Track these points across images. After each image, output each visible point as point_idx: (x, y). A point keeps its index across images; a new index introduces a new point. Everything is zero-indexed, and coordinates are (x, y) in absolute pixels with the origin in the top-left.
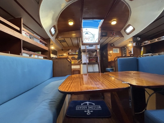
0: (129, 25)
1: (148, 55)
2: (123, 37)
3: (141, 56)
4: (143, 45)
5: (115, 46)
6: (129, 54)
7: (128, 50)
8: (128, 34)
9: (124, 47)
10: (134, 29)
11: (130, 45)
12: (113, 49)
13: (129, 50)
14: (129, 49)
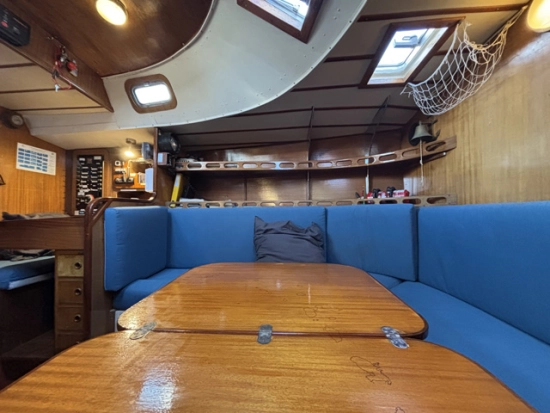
0: (159, 79)
1: (198, 204)
2: (111, 110)
3: (173, 203)
4: (181, 169)
5: (34, 133)
6: (114, 189)
7: (109, 173)
8: (140, 109)
9: (92, 156)
10: (172, 104)
11: (129, 154)
12: (20, 145)
13: (118, 173)
14: (117, 170)
